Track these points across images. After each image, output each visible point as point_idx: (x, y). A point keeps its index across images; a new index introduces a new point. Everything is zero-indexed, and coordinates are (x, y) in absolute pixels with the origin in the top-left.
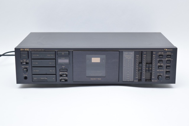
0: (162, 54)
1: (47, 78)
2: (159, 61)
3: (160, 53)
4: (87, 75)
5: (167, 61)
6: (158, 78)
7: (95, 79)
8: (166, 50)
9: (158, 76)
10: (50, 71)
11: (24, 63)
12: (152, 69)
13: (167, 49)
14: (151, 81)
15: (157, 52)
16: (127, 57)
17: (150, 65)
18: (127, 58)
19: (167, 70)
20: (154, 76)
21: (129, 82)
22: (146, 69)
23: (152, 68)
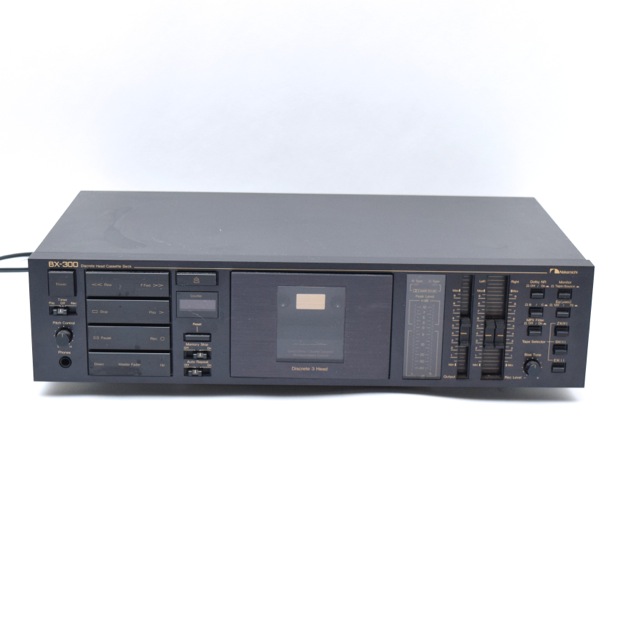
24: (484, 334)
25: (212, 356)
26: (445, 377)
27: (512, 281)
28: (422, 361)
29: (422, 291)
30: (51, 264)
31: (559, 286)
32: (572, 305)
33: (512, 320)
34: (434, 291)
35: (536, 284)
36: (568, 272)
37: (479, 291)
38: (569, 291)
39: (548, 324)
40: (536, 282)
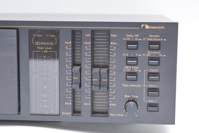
0: (137, 39)
2: (128, 58)
3: (129, 37)
5: (151, 59)
6: (126, 107)
8: (147, 27)
9: (127, 102)
12: (108, 82)
14: (108, 116)
16: (41, 46)
17: (104, 71)
18: (41, 50)
19: (151, 86)
20: (114, 102)
22: (92, 81)
23: (108, 79)
24: (92, 79)
26: (63, 113)
27: (112, 35)
28: (45, 101)
29: (42, 43)
31: (149, 40)
32: (161, 55)
33: (113, 67)
34: (51, 44)
35: (131, 38)
36: (156, 28)
37: (85, 43)
38: (158, 43)
39: (142, 71)
40: (131, 36)
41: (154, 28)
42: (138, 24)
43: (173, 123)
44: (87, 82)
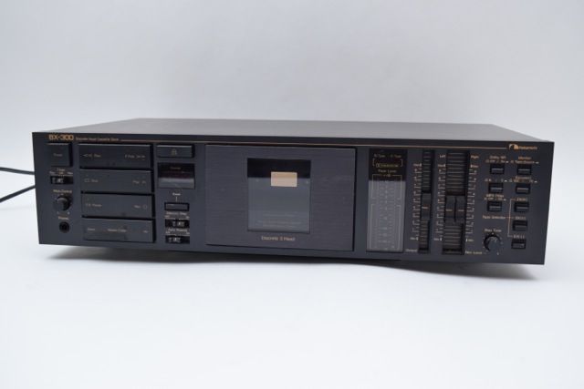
0: (503, 162)
1: (125, 228)
2: (491, 185)
3: (493, 159)
4: (251, 226)
5: (519, 185)
6: (486, 244)
7: (276, 239)
9: (486, 238)
10: (136, 206)
11: (59, 180)
12: (465, 212)
13: (519, 143)
14: (463, 253)
15: (484, 155)
16: (381, 169)
17: (461, 199)
18: (383, 174)
19: (518, 218)
20: (470, 237)
21: (389, 252)
22: (445, 212)
23: (466, 209)
24: (445, 209)
25: (191, 224)
26: (408, 250)
27: (472, 156)
28: (385, 235)
29: (385, 165)
30: (51, 137)
31: (519, 162)
32: (531, 181)
33: (472, 195)
34: (396, 166)
35: (496, 160)
36: (527, 148)
37: (439, 165)
38: (529, 166)
39: (508, 200)
40: (495, 157)
41: (524, 148)
42: (505, 144)
43: (541, 261)
44: (439, 213)
